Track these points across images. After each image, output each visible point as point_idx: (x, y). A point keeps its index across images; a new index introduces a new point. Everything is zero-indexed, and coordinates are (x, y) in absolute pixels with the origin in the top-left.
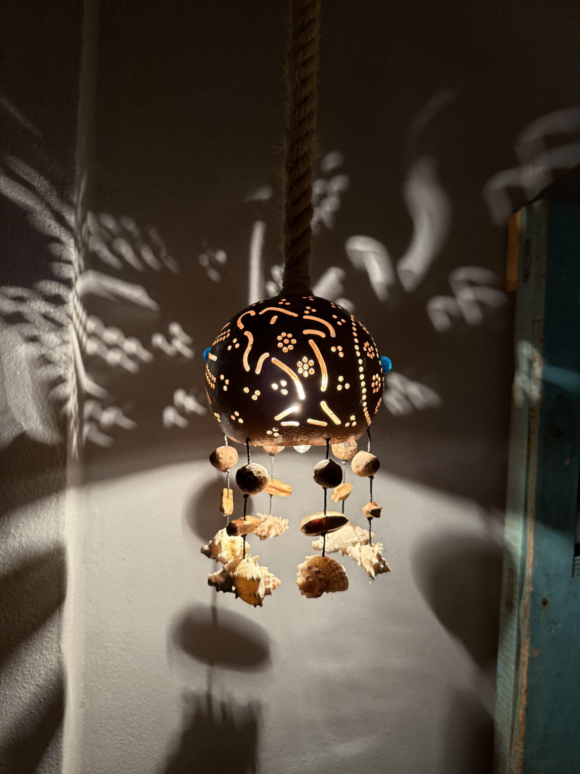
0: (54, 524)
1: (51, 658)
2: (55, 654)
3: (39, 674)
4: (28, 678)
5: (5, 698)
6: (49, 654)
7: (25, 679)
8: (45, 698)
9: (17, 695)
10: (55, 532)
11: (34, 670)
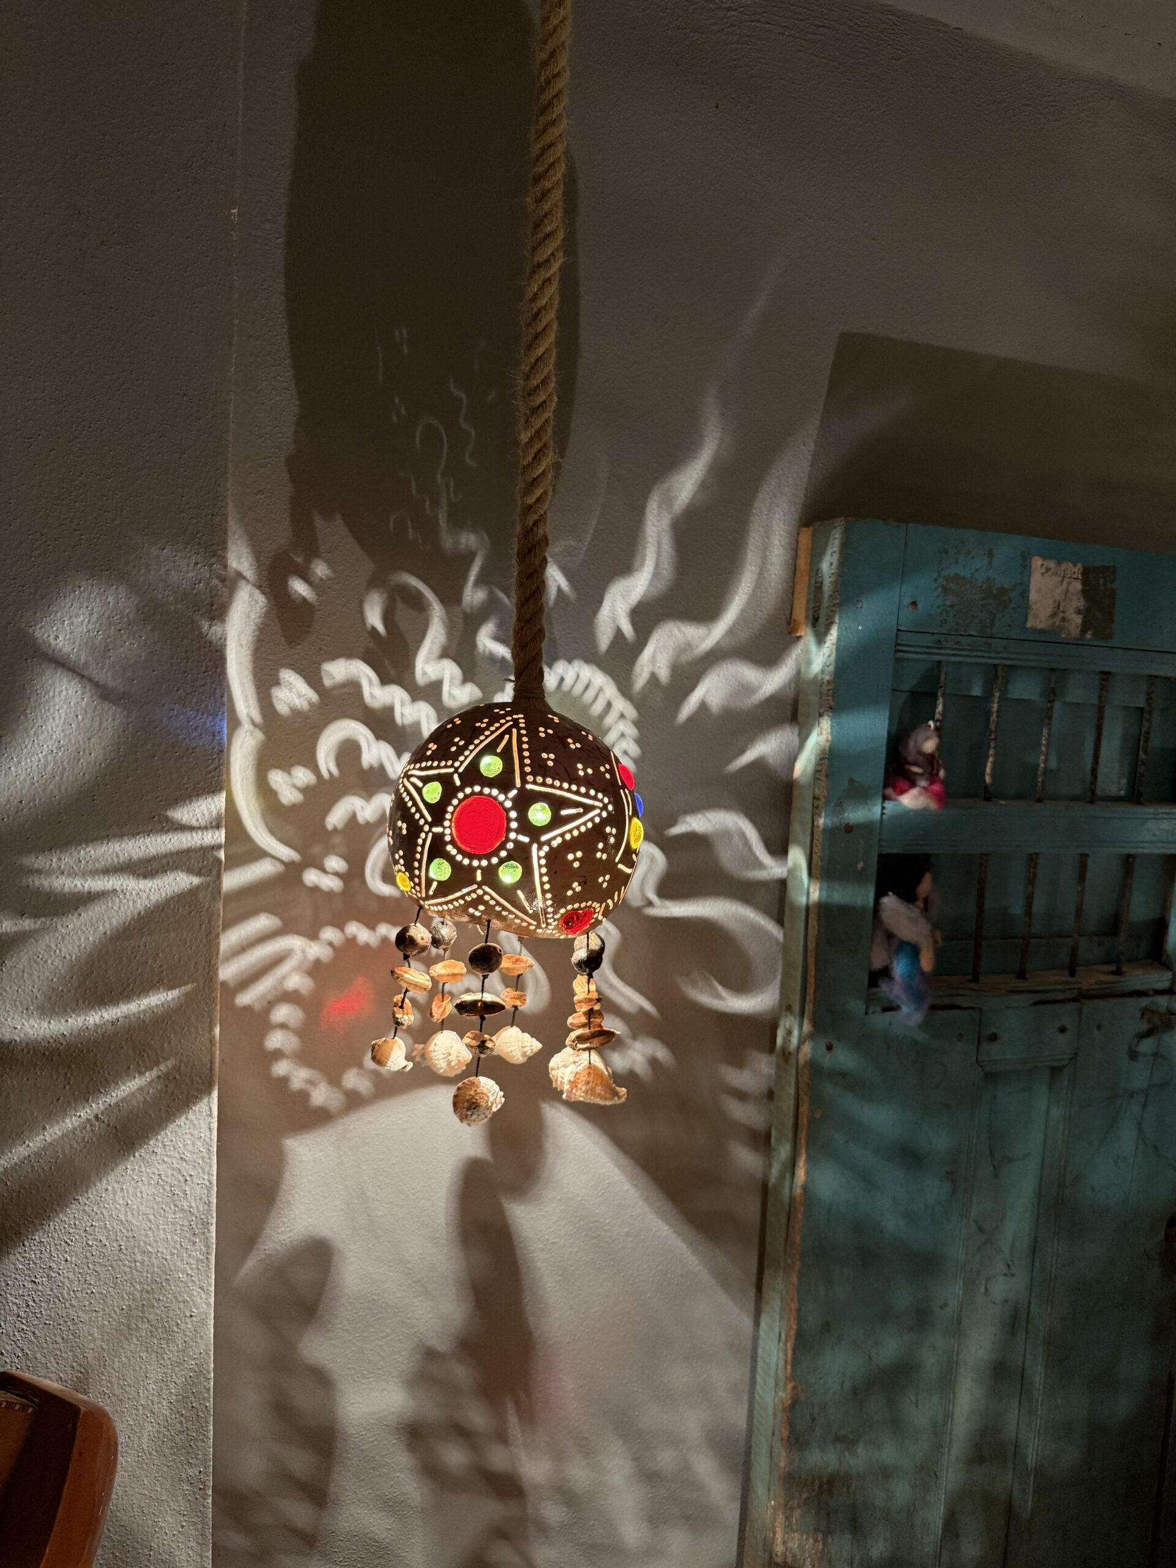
0: (205, 952)
1: (199, 1124)
2: (204, 1119)
3: (184, 1146)
4: (170, 1150)
5: (141, 1176)
6: (196, 1118)
7: (166, 1151)
8: (191, 1175)
9: (156, 1172)
10: (206, 962)
11: (178, 1139)
